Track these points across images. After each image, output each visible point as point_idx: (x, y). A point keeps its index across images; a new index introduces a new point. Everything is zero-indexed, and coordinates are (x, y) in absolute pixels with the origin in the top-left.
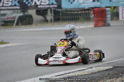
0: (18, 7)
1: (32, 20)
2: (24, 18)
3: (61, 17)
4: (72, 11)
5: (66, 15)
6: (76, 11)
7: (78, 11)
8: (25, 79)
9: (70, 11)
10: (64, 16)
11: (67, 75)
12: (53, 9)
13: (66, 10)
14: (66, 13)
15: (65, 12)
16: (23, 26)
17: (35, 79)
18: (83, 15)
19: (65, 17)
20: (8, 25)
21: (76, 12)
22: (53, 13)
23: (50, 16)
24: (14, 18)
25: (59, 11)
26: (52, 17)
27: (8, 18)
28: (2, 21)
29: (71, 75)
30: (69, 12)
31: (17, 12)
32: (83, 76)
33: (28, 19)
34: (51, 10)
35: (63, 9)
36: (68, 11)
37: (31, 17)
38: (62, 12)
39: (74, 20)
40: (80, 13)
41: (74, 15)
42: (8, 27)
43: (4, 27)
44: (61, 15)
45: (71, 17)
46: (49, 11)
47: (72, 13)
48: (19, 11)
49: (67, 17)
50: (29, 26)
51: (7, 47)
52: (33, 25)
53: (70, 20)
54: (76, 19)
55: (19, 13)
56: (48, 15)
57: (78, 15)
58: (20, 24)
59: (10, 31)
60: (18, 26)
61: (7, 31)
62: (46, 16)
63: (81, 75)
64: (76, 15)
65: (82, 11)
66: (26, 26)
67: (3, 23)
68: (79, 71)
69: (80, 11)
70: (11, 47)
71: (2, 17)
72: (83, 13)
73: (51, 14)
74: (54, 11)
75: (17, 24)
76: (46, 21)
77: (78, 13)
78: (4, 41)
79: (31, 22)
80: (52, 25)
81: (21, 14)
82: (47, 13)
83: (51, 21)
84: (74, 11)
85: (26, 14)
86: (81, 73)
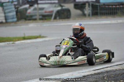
0: (57, 2)
1: (70, 14)
2: (62, 12)
3: (99, 11)
4: (110, 5)
5: (104, 10)
6: (114, 5)
7: (116, 5)
8: (63, 73)
9: (108, 5)
10: (102, 10)
11: (105, 69)
12: (91, 4)
13: (104, 5)
14: (104, 8)
15: (103, 6)
16: (61, 20)
17: (72, 73)
18: (121, 10)
19: (103, 12)
20: (46, 19)
21: (114, 7)
22: (91, 7)
23: (88, 10)
24: (52, 12)
25: (97, 5)
26: (90, 11)
27: (46, 12)
28: (40, 15)
29: (109, 69)
30: (107, 7)
31: (55, 7)
32: (121, 70)
33: (66, 13)
34: (89, 5)
35: (101, 3)
36: (106, 5)
37: (68, 11)
38: (100, 6)
39: (113, 14)
40: (118, 8)
41: (112, 9)
42: (45, 21)
43: (41, 21)
44: (99, 9)
45: (109, 11)
46: (87, 5)
47: (110, 8)
48: (57, 5)
49: (105, 11)
50: (67, 20)
51: (45, 41)
52: (71, 19)
53: (108, 14)
54: (115, 13)
55: (58, 7)
56: (86, 9)
57: (116, 9)
58: (58, 18)
59: (48, 25)
60: (56, 20)
61: (45, 25)
62: (84, 10)
63: (119, 70)
64: (114, 9)
65: (121, 5)
66: (64, 20)
67: (41, 17)
68: (117, 65)
69: (118, 5)
70: (49, 41)
71: (40, 11)
72: (121, 8)
73: (89, 8)
74: (92, 5)
75: (55, 18)
76: (84, 15)
77: (116, 8)
78: (42, 35)
79: (69, 16)
80: (90, 19)
81: (59, 8)
82: (85, 7)
83: (89, 15)
84: (112, 5)
85: (64, 8)
86: (118, 67)
